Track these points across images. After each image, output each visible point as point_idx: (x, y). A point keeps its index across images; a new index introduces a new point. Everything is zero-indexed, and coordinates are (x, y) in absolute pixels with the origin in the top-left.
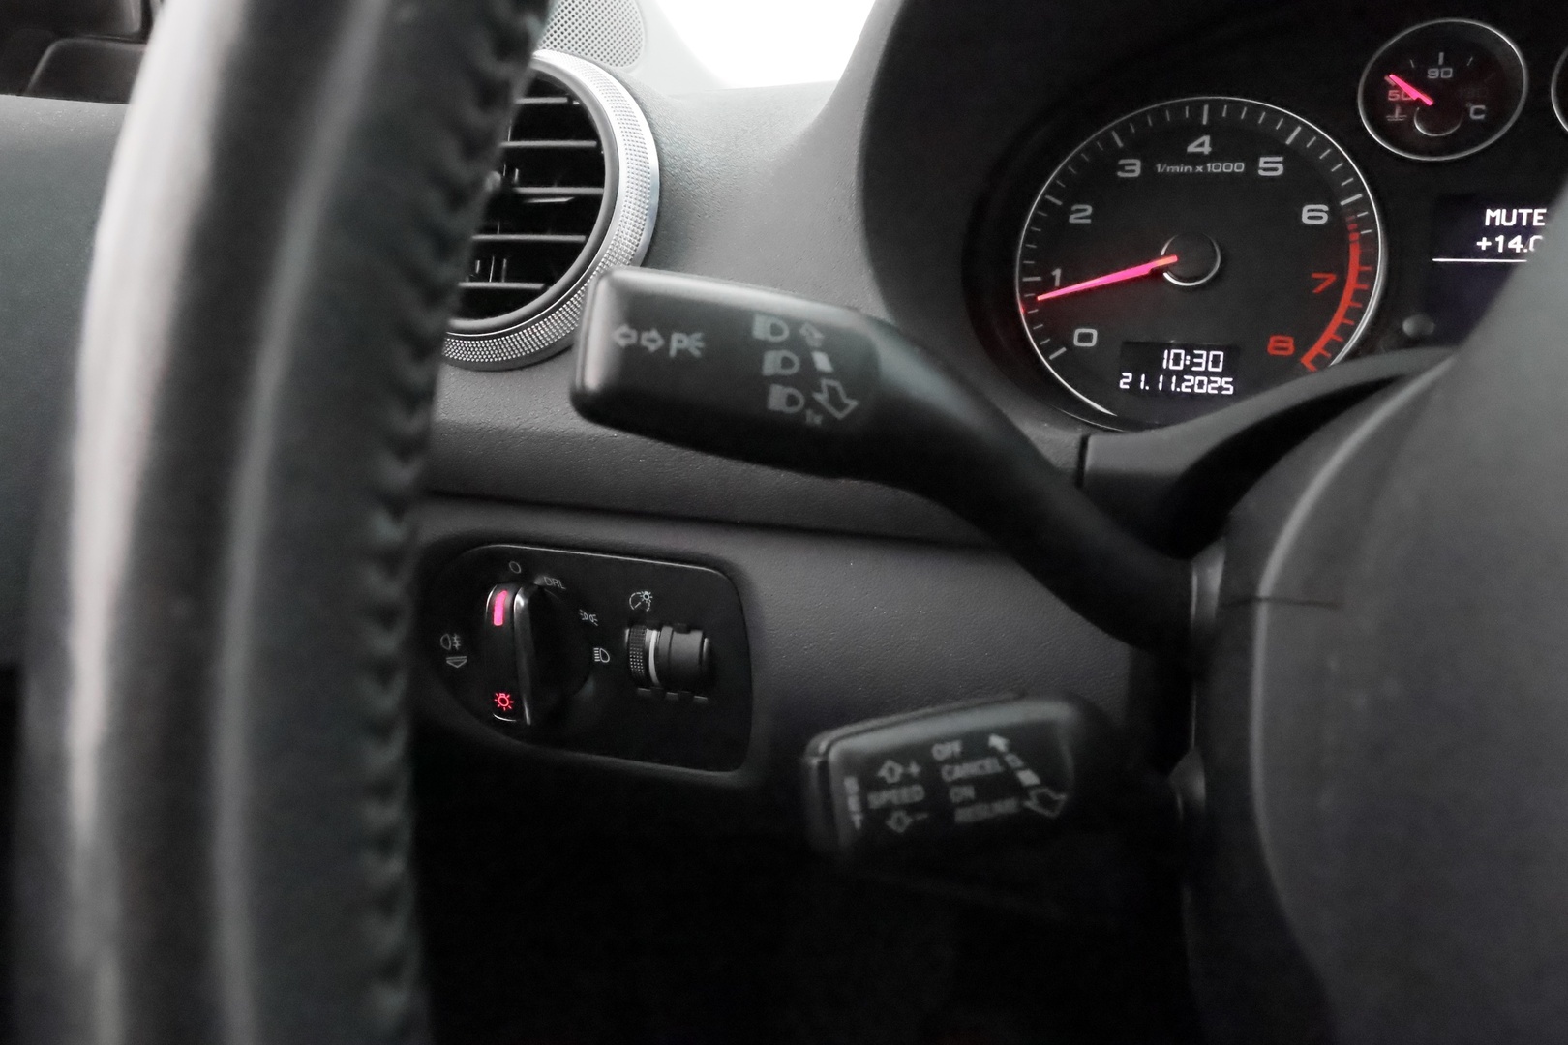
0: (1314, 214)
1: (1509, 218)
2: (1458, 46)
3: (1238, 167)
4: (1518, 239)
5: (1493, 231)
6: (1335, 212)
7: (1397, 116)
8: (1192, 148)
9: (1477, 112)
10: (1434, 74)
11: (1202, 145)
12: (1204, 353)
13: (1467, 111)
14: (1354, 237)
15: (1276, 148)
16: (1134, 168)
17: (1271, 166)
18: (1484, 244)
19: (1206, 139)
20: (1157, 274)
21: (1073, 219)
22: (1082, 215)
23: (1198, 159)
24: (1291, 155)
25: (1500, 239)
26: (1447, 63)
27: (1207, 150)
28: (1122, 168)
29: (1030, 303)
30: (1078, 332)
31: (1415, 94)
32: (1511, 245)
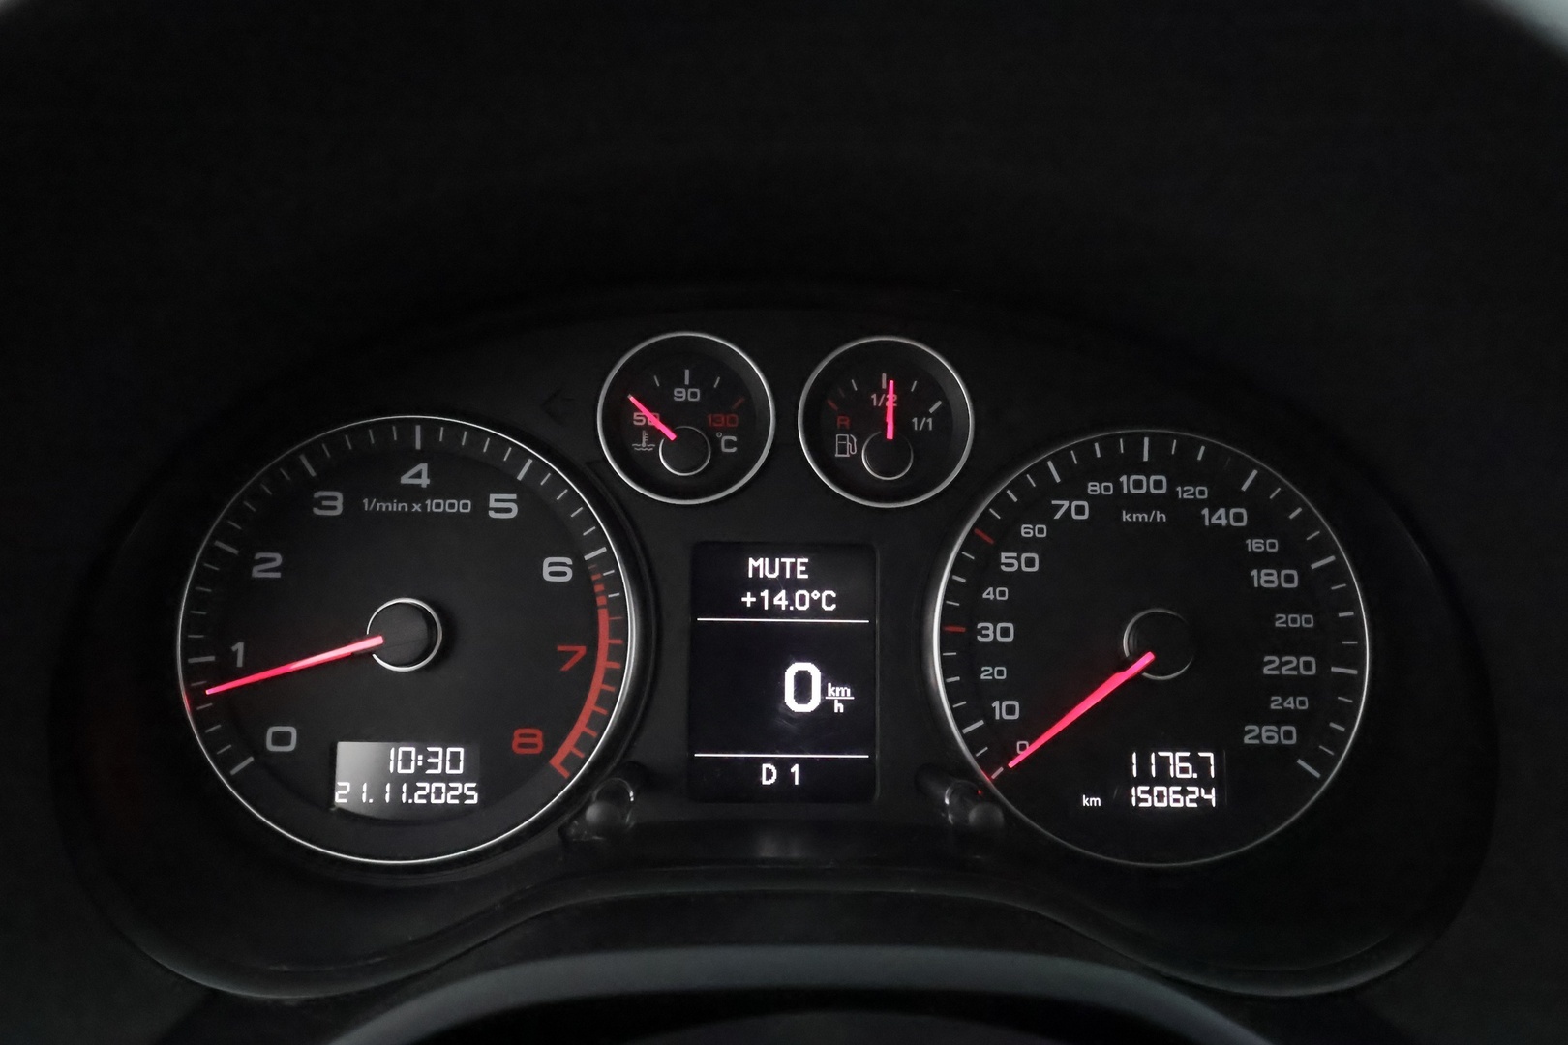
0: (556, 569)
1: (772, 569)
2: (709, 363)
3: (463, 506)
4: (783, 594)
5: (757, 584)
6: (580, 567)
7: (643, 445)
8: (405, 479)
9: (729, 444)
10: (681, 395)
11: (418, 476)
12: (440, 750)
13: (716, 443)
14: (601, 601)
15: (507, 483)
16: (333, 504)
17: (503, 506)
18: (749, 599)
19: (423, 467)
20: (367, 654)
21: (257, 572)
22: (268, 566)
23: (415, 493)
24: (526, 493)
25: (765, 594)
26: (691, 385)
27: (424, 481)
28: (318, 504)
29: (197, 697)
30: (272, 730)
31: (654, 421)
32: (776, 601)
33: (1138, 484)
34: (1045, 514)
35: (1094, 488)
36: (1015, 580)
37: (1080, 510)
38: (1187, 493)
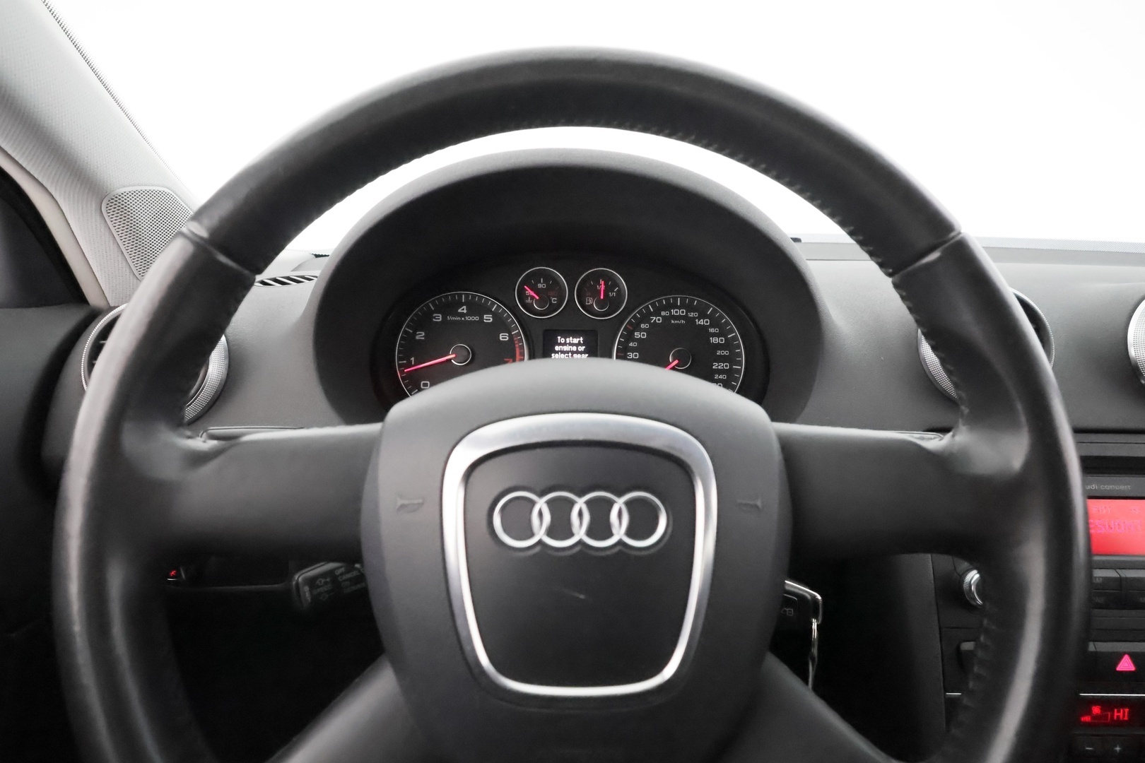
0: (503, 337)
2: (548, 277)
3: (476, 318)
6: (511, 336)
7: (529, 301)
8: (460, 311)
9: (554, 300)
10: (540, 286)
11: (463, 310)
13: (550, 300)
14: (517, 346)
15: (489, 311)
16: (439, 318)
17: (488, 318)
19: (465, 307)
20: (450, 360)
21: (417, 338)
22: (421, 336)
23: (462, 315)
24: (495, 315)
26: (544, 283)
27: (465, 311)
28: (434, 318)
29: (402, 372)
30: (422, 382)
31: (532, 293)
33: (676, 312)
34: (648, 321)
35: (663, 313)
36: (640, 340)
37: (659, 320)
38: (691, 315)
